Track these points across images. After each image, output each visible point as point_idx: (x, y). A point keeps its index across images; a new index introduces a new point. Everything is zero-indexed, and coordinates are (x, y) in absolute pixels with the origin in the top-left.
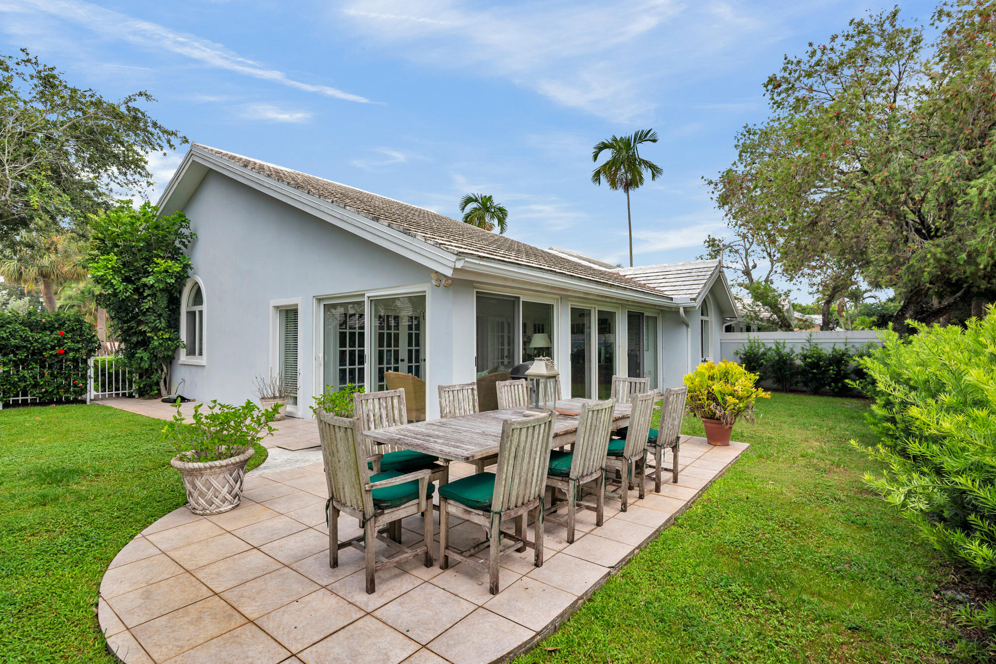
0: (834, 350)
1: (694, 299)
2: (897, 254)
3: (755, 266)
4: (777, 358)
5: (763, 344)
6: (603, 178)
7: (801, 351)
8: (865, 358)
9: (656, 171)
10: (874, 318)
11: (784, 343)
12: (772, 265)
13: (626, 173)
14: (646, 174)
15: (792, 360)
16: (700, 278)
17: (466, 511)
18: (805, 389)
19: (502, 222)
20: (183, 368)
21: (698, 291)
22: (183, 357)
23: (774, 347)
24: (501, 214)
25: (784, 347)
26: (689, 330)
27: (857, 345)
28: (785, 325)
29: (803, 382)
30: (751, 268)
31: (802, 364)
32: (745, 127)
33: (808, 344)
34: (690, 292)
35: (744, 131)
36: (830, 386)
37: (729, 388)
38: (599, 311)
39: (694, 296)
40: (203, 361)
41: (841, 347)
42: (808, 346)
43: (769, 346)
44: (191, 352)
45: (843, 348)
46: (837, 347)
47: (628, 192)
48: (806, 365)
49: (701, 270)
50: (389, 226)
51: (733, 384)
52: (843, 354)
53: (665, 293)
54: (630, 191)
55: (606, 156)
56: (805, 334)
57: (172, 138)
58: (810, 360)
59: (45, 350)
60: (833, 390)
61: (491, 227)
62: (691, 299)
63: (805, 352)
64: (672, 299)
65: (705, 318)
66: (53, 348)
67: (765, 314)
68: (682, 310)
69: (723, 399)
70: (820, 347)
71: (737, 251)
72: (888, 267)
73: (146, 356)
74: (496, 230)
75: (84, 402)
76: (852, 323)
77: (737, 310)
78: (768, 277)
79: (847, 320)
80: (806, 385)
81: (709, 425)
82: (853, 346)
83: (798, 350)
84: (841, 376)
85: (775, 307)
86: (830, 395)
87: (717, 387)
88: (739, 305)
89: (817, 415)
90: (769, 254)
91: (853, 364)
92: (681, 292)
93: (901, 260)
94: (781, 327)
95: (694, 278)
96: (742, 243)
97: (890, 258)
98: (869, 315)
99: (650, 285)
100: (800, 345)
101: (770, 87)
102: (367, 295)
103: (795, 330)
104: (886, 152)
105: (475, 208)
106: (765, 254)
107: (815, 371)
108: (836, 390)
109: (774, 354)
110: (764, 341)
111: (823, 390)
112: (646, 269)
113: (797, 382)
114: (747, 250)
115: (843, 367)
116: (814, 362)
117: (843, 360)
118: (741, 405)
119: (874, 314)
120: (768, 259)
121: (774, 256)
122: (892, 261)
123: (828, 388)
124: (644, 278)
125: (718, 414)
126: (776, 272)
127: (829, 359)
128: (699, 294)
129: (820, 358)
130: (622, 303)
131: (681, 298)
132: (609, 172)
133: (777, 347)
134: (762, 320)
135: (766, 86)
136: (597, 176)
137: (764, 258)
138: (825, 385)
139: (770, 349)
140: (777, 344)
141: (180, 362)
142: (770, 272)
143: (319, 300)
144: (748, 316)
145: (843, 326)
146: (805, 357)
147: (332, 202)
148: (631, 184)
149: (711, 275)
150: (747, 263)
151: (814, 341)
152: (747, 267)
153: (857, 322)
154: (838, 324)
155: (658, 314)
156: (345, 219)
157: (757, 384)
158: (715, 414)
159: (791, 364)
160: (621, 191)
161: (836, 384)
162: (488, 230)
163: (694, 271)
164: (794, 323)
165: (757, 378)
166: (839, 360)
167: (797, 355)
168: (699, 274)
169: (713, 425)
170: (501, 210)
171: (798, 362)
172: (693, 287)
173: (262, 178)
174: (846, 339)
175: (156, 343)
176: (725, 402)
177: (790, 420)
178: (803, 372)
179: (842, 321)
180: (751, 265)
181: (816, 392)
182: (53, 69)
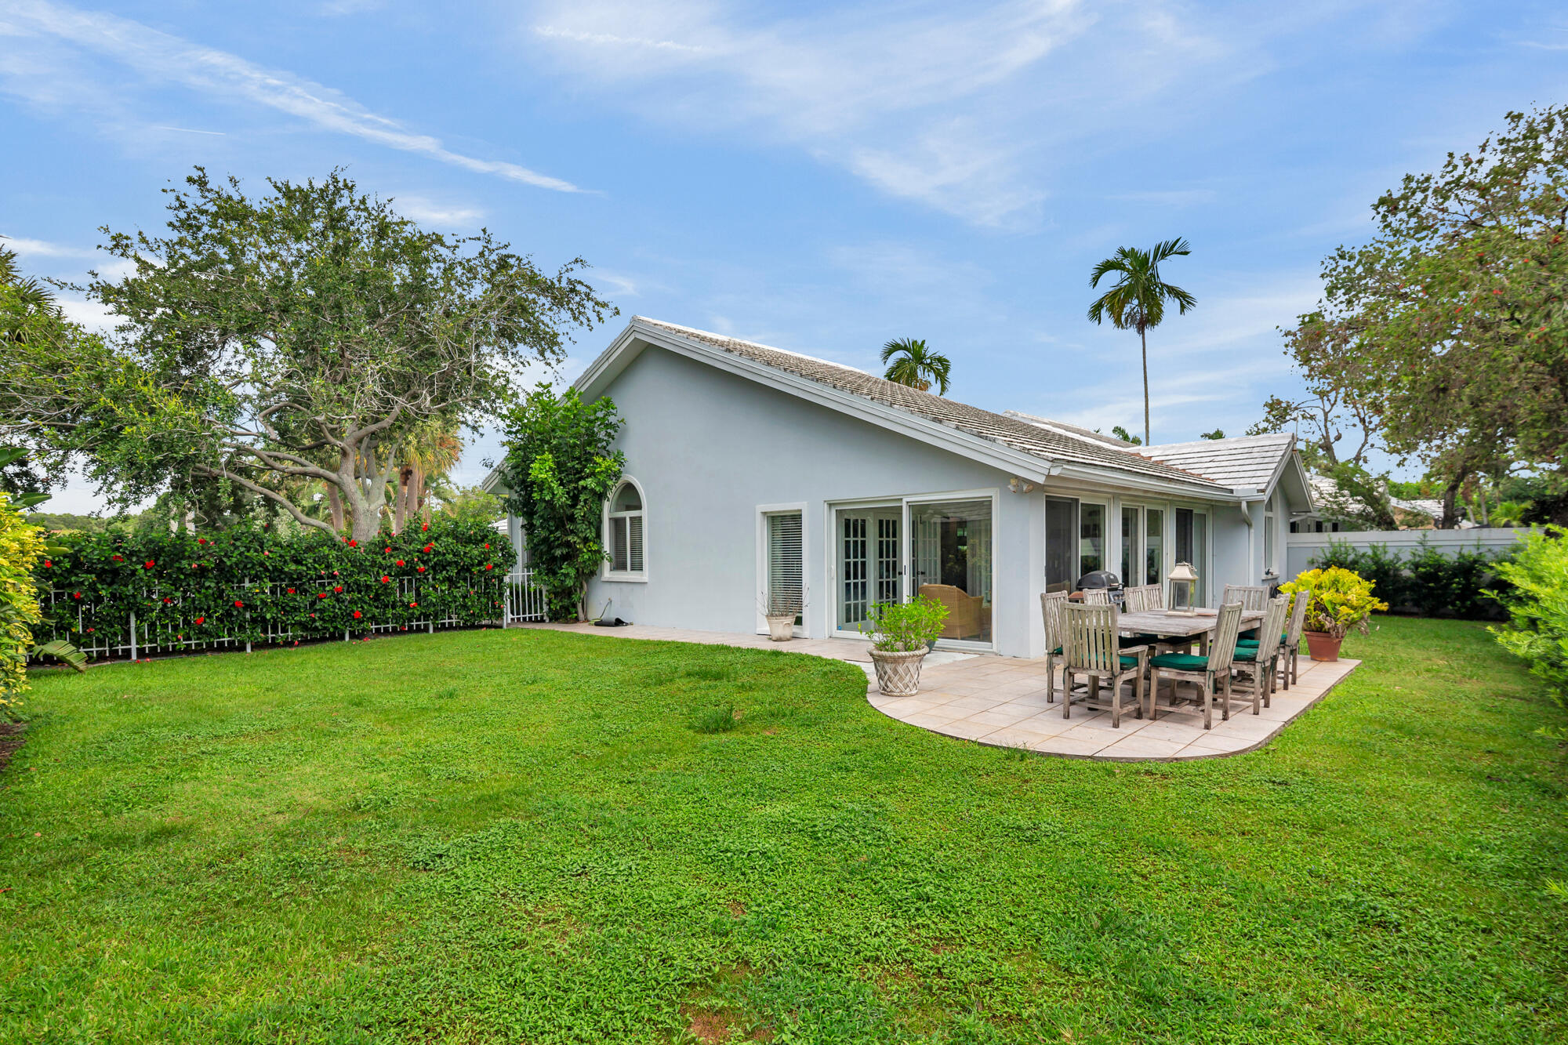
0: (1461, 556)
1: (1263, 491)
2: (1556, 429)
3: (1338, 438)
4: (1374, 567)
5: (1354, 549)
6: (1104, 313)
7: (1411, 558)
8: (1507, 564)
9: (1184, 300)
10: (1528, 505)
11: (1385, 546)
12: (1367, 435)
13: (1140, 305)
14: (1170, 305)
15: (1397, 570)
16: (1266, 460)
17: (1179, 674)
18: (1415, 610)
19: (942, 377)
20: (607, 586)
21: (1267, 479)
22: (607, 572)
23: (1370, 552)
24: (941, 368)
25: (1385, 553)
26: (1252, 531)
27: (1496, 549)
28: (1386, 522)
29: (1412, 600)
30: (1332, 440)
31: (1412, 575)
32: (1338, 249)
33: (1420, 549)
34: (1254, 480)
35: (1335, 254)
36: (1453, 605)
37: (1340, 597)
38: (1149, 511)
39: (1263, 487)
40: (644, 576)
41: (1471, 552)
42: (1420, 551)
43: (1362, 551)
44: (620, 566)
45: (1474, 553)
46: (1465, 552)
47: (1143, 333)
48: (1418, 577)
49: (1266, 449)
50: (957, 428)
51: (1345, 593)
52: (1475, 561)
53: (1218, 482)
54: (1146, 331)
55: (1112, 280)
56: (1416, 535)
57: (602, 310)
58: (1423, 570)
59: (473, 565)
60: (1458, 610)
61: (925, 386)
62: (1259, 491)
63: (1417, 559)
64: (1231, 491)
65: (1270, 514)
66: (480, 563)
67: (1355, 507)
68: (1244, 505)
69: (1334, 609)
70: (1439, 551)
71: (1312, 418)
72: (1542, 446)
73: (572, 572)
74: (935, 389)
75: (501, 627)
76: (1489, 512)
77: (1313, 502)
78: (1359, 453)
79: (1479, 506)
80: (1417, 603)
81: (1314, 639)
82: (1490, 550)
83: (1406, 556)
84: (1469, 591)
85: (1370, 498)
86: (1454, 618)
87: (1326, 596)
88: (1315, 495)
89: (1438, 637)
90: (1363, 421)
91: (1489, 574)
92: (1241, 481)
93: (1561, 437)
94: (1379, 525)
95: (1257, 461)
96: (1319, 403)
97: (1545, 434)
98: (1519, 498)
99: (1193, 472)
100: (1409, 549)
101: (1382, 209)
102: (905, 500)
103: (1401, 528)
104: (1546, 301)
105: (901, 359)
106: (1356, 420)
107: (1432, 585)
108: (1463, 610)
109: (1370, 563)
110: (1354, 545)
111: (1442, 611)
112: (1180, 448)
113: (1403, 602)
114: (1326, 414)
115: (1474, 579)
116: (1431, 573)
117: (1475, 569)
118: (1355, 616)
119: (1528, 498)
120: (1360, 426)
121: (1370, 422)
122: (1548, 438)
123: (1450, 607)
124: (1182, 461)
125: (1328, 625)
126: (1372, 446)
127: (1454, 569)
128: (1269, 483)
129: (1439, 566)
130: (1167, 499)
131: (1243, 490)
132: (1113, 303)
133: (1375, 553)
134: (1349, 514)
135: (1376, 207)
136: (1096, 312)
137: (1354, 425)
138: (1446, 604)
139: (1363, 555)
140: (1374, 548)
141: (603, 579)
142: (1363, 446)
143: (830, 505)
144: (1328, 509)
145: (1471, 516)
146: (1417, 566)
147: (872, 399)
148: (1147, 320)
149: (1283, 456)
150: (1327, 432)
151: (1430, 543)
152: (1326, 438)
153: (1499, 509)
154: (1464, 516)
155: (1208, 510)
156: (891, 418)
157: (1373, 593)
158: (1323, 626)
159: (1395, 576)
160: (1132, 331)
161: (1463, 602)
162: (921, 389)
163: (1255, 450)
164: (1398, 518)
165: (1373, 586)
166: (1468, 569)
167: (1405, 563)
168: (1264, 454)
169: (1318, 638)
170: (940, 360)
171: (1407, 573)
172: (1259, 473)
173: (757, 366)
174: (1479, 540)
175: (586, 557)
176: (1337, 612)
177: (1402, 642)
178: (1412, 586)
179: (1470, 509)
180: (1332, 436)
181: (1433, 613)
182: (506, 246)
